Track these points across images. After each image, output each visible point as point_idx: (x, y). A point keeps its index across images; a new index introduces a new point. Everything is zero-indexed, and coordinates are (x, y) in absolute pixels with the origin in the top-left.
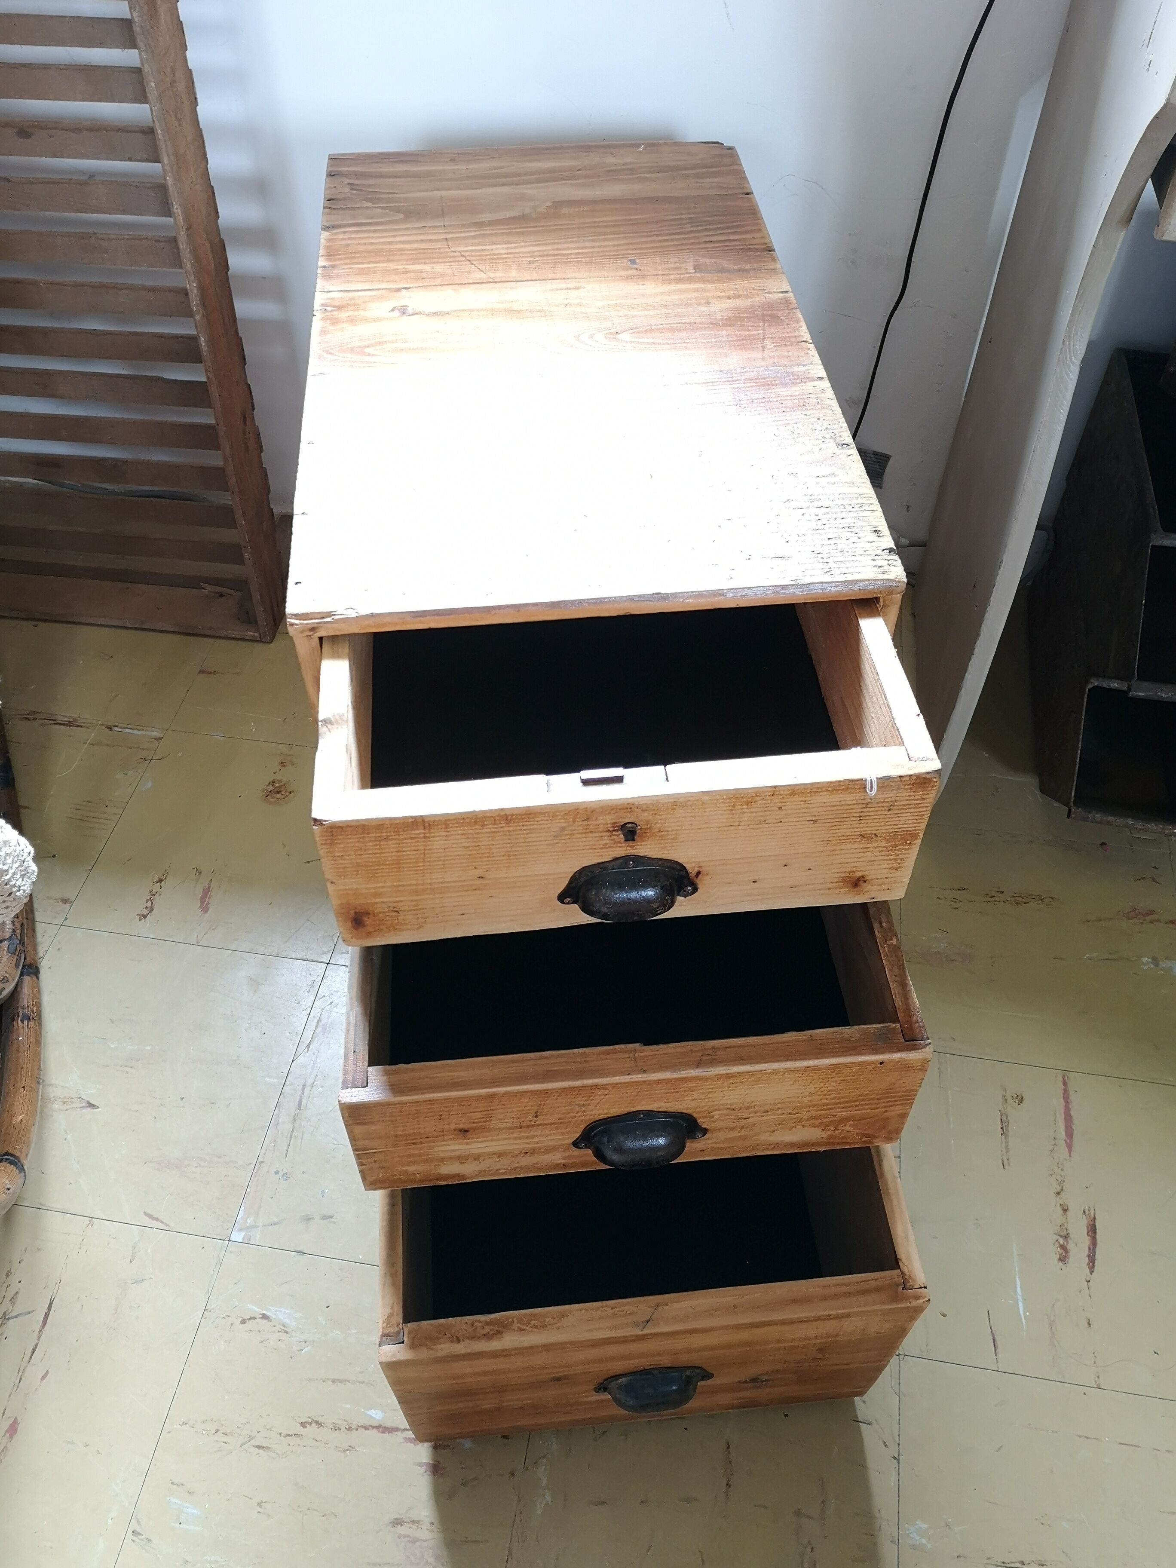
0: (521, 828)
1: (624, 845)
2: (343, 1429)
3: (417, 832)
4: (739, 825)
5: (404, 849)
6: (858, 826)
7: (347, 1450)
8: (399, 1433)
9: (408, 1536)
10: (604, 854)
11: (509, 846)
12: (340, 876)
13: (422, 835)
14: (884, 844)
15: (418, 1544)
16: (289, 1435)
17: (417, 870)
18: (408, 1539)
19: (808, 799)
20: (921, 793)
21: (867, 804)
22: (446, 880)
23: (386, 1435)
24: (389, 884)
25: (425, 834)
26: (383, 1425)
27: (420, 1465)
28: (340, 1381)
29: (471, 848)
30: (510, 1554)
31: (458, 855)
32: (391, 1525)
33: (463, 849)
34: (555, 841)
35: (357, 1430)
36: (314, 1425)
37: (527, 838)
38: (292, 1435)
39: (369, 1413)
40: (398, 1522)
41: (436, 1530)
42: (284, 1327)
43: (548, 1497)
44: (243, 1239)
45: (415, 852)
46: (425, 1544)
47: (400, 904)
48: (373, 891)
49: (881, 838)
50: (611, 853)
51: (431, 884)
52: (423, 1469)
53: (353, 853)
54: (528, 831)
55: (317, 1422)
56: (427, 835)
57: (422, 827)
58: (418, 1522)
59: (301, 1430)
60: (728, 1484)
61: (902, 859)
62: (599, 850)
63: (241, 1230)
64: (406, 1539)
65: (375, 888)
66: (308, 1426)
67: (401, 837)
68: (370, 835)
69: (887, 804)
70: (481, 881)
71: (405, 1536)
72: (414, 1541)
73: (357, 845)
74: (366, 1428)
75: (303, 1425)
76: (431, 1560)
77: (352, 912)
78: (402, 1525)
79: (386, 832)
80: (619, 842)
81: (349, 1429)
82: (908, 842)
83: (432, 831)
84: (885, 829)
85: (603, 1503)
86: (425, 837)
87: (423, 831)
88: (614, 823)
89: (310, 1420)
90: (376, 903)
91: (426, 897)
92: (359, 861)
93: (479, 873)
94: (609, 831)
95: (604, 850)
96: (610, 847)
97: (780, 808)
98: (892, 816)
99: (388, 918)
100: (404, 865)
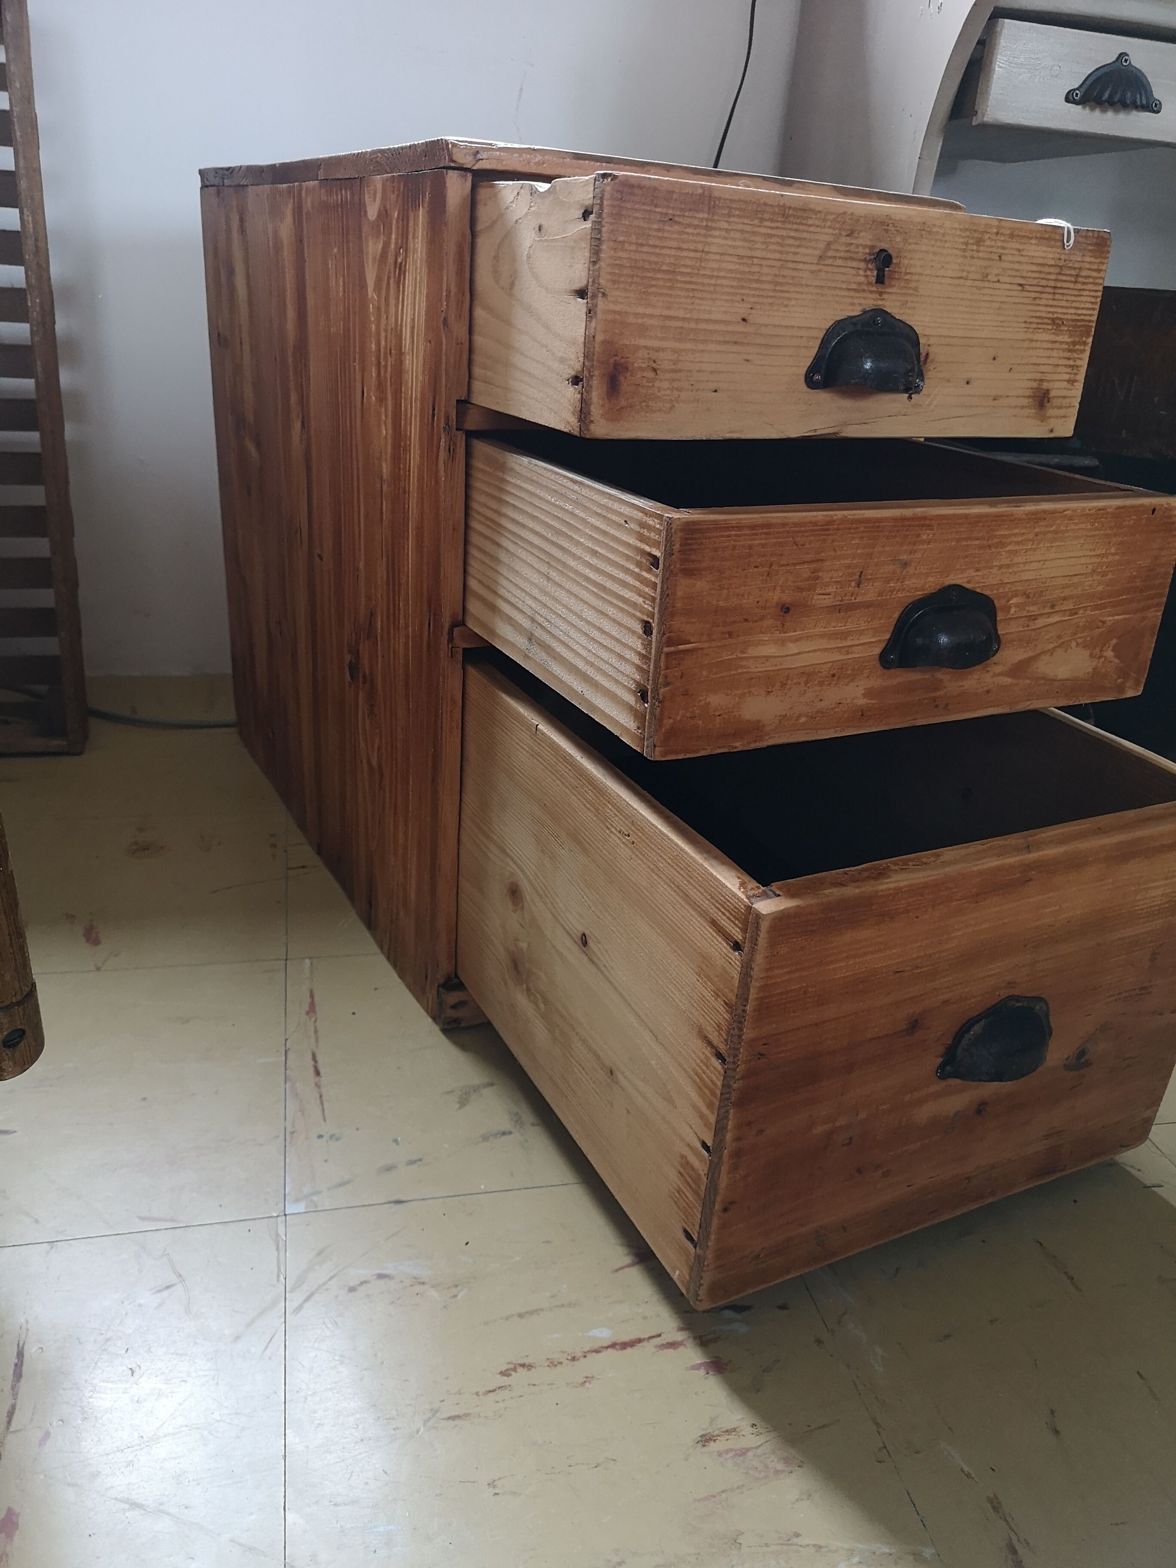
0: (792, 234)
1: (874, 289)
2: (565, 1362)
3: (701, 215)
4: (966, 279)
5: (685, 246)
6: (1051, 303)
7: (585, 1382)
8: (645, 1343)
9: (731, 1450)
10: (856, 301)
11: (779, 264)
12: (614, 282)
13: (704, 224)
14: (1067, 339)
15: (750, 1454)
16: (490, 1391)
17: (687, 290)
18: (734, 1453)
19: (1021, 247)
20: (1098, 261)
21: (1061, 267)
22: (713, 317)
23: (629, 1350)
24: (657, 312)
25: (707, 220)
26: (619, 1341)
27: (695, 1367)
28: (531, 1313)
29: (745, 260)
30: (878, 1425)
31: (731, 271)
32: (700, 1445)
33: (735, 259)
34: (820, 267)
35: (585, 1357)
36: (520, 1369)
37: (797, 253)
38: (494, 1391)
39: (590, 1334)
40: (706, 1439)
41: (763, 1431)
42: (415, 1278)
43: (879, 1351)
44: (306, 1208)
45: (692, 254)
46: (759, 1451)
47: (661, 355)
48: (640, 321)
49: (1066, 329)
50: (862, 301)
51: (697, 321)
52: (702, 1372)
53: (633, 238)
54: (797, 243)
55: (523, 1365)
56: (710, 224)
57: (706, 209)
58: (734, 1430)
59: (505, 1381)
60: (1069, 1277)
61: (1077, 367)
62: (852, 294)
63: (297, 1201)
64: (731, 1454)
65: (644, 316)
66: (513, 1373)
67: (686, 221)
68: (657, 210)
69: (1073, 272)
70: (741, 328)
71: (727, 1452)
72: (743, 1452)
73: (641, 224)
74: (597, 1351)
75: (505, 1373)
76: (780, 1466)
77: (612, 361)
78: (715, 1440)
79: (673, 208)
80: (869, 284)
81: (574, 1359)
82: (1084, 339)
83: (715, 217)
84: (1070, 314)
85: (948, 1336)
86: (707, 228)
87: (706, 215)
88: (872, 247)
89: (512, 1366)
90: (638, 348)
91: (689, 346)
92: (638, 256)
93: (742, 310)
94: (865, 260)
95: (858, 295)
96: (864, 290)
97: (1000, 257)
98: (1076, 293)
99: (644, 382)
100: (679, 278)
